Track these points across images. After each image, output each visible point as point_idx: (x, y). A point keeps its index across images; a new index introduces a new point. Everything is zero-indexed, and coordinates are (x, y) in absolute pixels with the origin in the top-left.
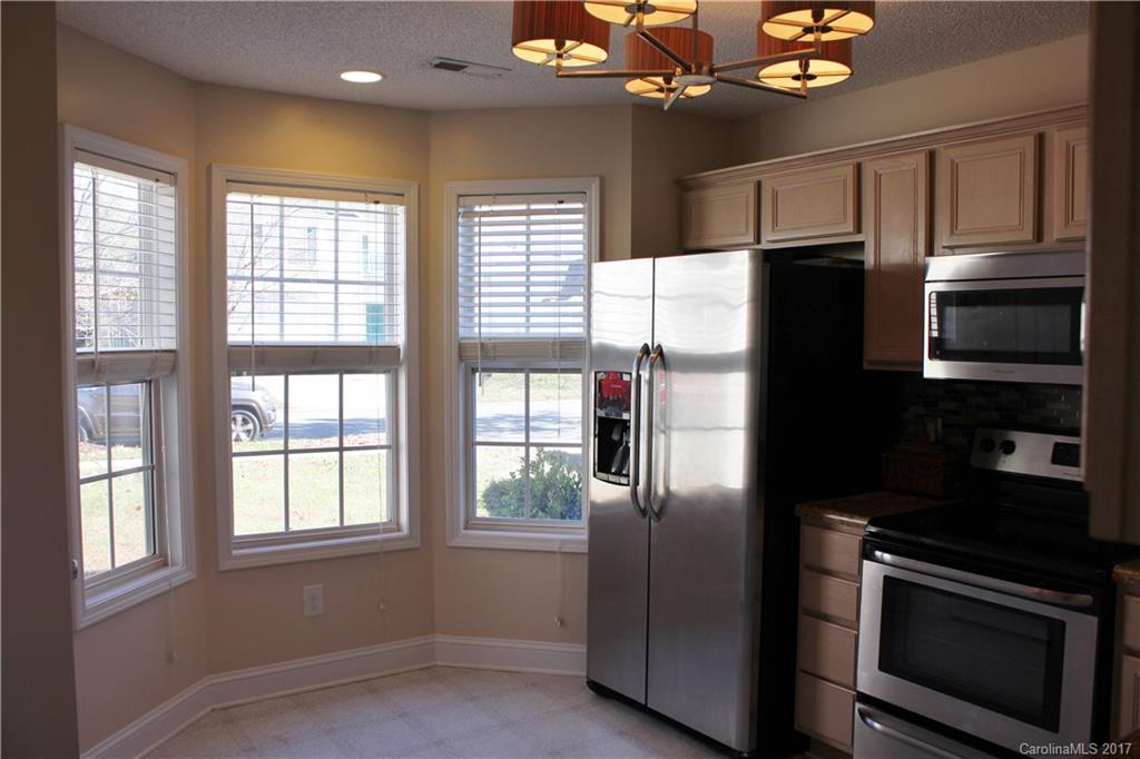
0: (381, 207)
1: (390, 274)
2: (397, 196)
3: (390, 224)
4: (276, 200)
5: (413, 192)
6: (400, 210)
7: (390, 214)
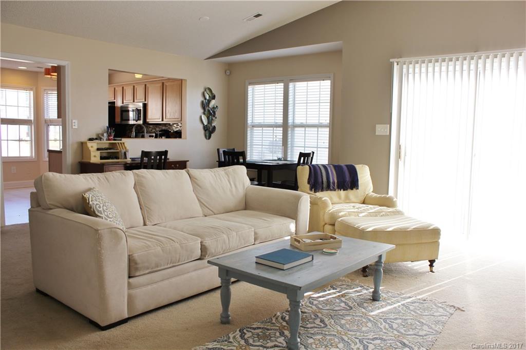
0: (28, 91)
1: (30, 105)
2: (31, 89)
3: (30, 95)
4: (17, 91)
5: (35, 88)
6: (32, 92)
7: (30, 93)
